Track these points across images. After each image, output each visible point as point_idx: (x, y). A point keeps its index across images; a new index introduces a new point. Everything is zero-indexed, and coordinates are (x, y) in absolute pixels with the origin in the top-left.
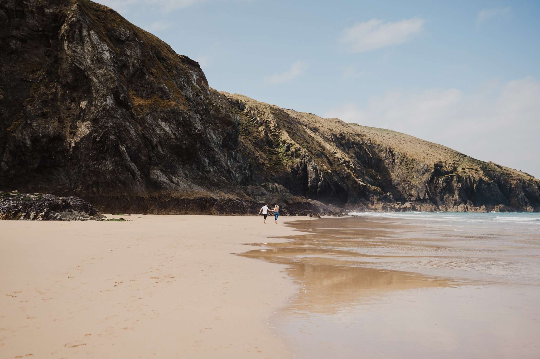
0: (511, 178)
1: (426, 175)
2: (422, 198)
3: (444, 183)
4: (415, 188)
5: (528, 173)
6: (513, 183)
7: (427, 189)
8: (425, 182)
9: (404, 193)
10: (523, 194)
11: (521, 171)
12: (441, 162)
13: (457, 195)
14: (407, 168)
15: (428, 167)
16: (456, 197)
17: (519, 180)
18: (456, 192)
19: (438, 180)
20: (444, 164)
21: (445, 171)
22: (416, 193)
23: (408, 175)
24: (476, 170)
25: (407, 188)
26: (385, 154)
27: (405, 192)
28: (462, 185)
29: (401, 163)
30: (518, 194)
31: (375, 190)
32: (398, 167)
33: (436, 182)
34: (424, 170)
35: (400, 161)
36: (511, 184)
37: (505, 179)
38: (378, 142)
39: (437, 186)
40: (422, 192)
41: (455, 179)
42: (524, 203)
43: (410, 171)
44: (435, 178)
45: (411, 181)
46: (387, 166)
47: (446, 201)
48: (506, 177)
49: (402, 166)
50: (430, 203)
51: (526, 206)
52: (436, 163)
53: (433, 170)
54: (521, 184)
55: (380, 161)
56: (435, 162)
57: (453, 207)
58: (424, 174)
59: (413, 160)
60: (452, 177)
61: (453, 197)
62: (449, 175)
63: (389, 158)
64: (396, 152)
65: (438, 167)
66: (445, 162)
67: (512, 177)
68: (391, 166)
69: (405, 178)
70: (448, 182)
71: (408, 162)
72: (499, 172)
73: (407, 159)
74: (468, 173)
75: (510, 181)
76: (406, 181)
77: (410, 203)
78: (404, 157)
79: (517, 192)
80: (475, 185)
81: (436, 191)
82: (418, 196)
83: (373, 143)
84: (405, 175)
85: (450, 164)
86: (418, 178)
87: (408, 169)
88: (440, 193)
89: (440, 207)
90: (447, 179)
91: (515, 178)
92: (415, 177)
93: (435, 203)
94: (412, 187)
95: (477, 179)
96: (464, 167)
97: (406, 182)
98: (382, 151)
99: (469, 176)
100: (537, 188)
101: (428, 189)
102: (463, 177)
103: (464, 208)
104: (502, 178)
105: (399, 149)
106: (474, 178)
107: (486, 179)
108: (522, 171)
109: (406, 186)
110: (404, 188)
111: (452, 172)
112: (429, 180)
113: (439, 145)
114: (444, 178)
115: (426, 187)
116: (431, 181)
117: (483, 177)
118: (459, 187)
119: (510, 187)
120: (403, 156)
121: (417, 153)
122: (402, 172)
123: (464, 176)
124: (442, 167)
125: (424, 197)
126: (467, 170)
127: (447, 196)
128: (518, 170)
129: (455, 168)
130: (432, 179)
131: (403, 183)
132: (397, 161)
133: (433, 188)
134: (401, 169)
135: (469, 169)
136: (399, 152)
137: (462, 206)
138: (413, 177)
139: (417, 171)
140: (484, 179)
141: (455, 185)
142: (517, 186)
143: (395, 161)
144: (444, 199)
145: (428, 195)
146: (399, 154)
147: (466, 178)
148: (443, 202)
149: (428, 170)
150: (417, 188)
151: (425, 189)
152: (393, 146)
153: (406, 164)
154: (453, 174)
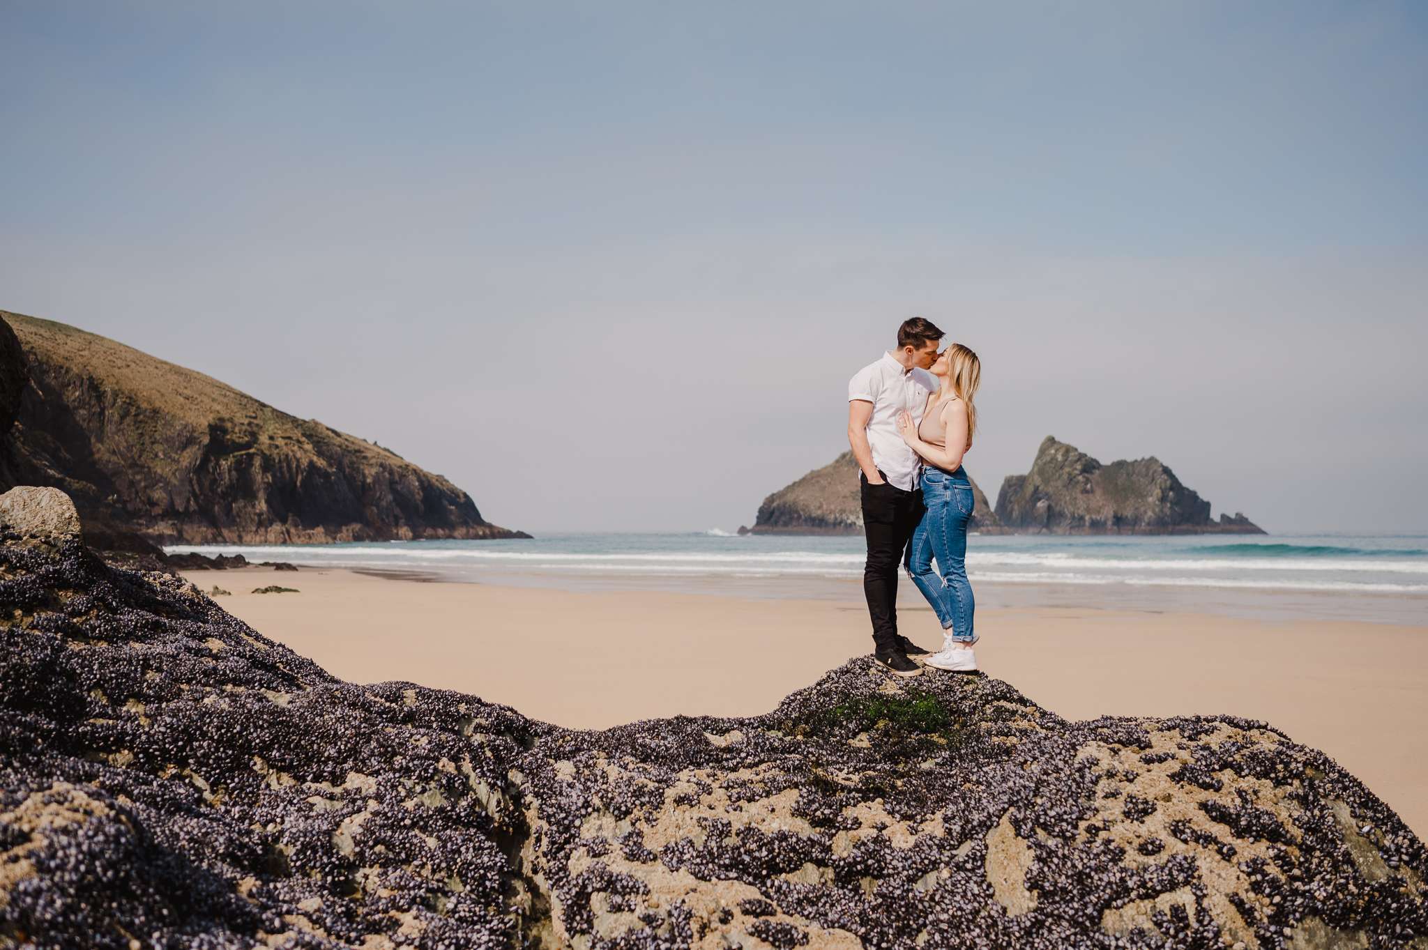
0: (365, 461)
1: (188, 450)
2: (181, 510)
3: (234, 473)
4: (161, 485)
5: (391, 450)
6: (370, 472)
7: (192, 486)
8: (188, 470)
9: (133, 496)
10: (390, 497)
11: (375, 443)
12: (222, 420)
13: (263, 501)
14: (140, 431)
15: (194, 431)
16: (262, 506)
17: (381, 465)
18: (261, 495)
19: (217, 464)
20: (229, 425)
21: (233, 442)
22: (164, 495)
23: (142, 451)
24: (299, 441)
25: (143, 484)
26: (77, 394)
27: (137, 493)
28: (274, 476)
29: (122, 418)
30: (379, 498)
31: (81, 490)
32: (114, 429)
33: (215, 469)
34: (184, 439)
35: (121, 412)
36: (364, 475)
37: (352, 463)
38: (57, 359)
39: (215, 480)
40: (180, 494)
41: (257, 462)
42: (392, 519)
43: (147, 439)
44: (212, 458)
45: (151, 465)
46: (85, 425)
47: (239, 517)
48: (355, 459)
49: (124, 426)
50: (201, 522)
51: (397, 525)
52: (212, 421)
53: (206, 440)
54: (387, 475)
55: (65, 411)
56: (211, 418)
57: (257, 531)
58: (184, 447)
59: (156, 411)
60: (251, 457)
61: (253, 506)
62: (243, 452)
63: (89, 404)
64: (108, 388)
65: (217, 429)
66: (231, 420)
67: (365, 458)
68: (94, 425)
69: (136, 457)
70: (242, 468)
71: (141, 417)
72: (340, 446)
73: (138, 407)
74: (284, 448)
75: (362, 467)
76: (137, 465)
77: (170, 522)
78: (129, 404)
79: (378, 494)
80: (300, 478)
81: (213, 491)
82: (172, 503)
83: (44, 360)
84: (135, 450)
85: (243, 424)
86: (170, 457)
87: (142, 434)
88: (224, 495)
89: (225, 532)
90: (239, 462)
91: (373, 461)
92: (161, 455)
93: (213, 523)
94: (154, 480)
95: (305, 462)
96: (271, 433)
97: (137, 469)
98: (69, 385)
99: (287, 456)
100: (417, 484)
101: (196, 487)
102: (274, 460)
103: (282, 533)
104: (346, 461)
105: (115, 381)
106: (298, 460)
107: (321, 463)
108: (378, 444)
109: (138, 477)
110: (132, 484)
111: (248, 446)
112: (198, 462)
114: (231, 459)
115: (191, 481)
116: (201, 468)
117: (315, 459)
118: (268, 483)
119: (364, 482)
120: (128, 401)
121: (163, 395)
122: (126, 441)
123: (275, 456)
124: (225, 431)
125: (187, 508)
126: (280, 442)
127: (241, 503)
128: (371, 442)
129: (254, 436)
130: (205, 460)
131: (130, 471)
132: (112, 413)
133: (207, 483)
134: (124, 435)
135: (283, 438)
136: (117, 388)
137: (278, 528)
138: (156, 455)
139: (167, 440)
140: (319, 464)
141: (259, 478)
142: (377, 478)
143: (107, 413)
144: (234, 512)
145: (196, 501)
146: (117, 395)
147: (280, 461)
148: (232, 520)
149: (195, 438)
150: (167, 483)
151: (189, 488)
152: (100, 373)
153: (135, 422)
154: (252, 451)
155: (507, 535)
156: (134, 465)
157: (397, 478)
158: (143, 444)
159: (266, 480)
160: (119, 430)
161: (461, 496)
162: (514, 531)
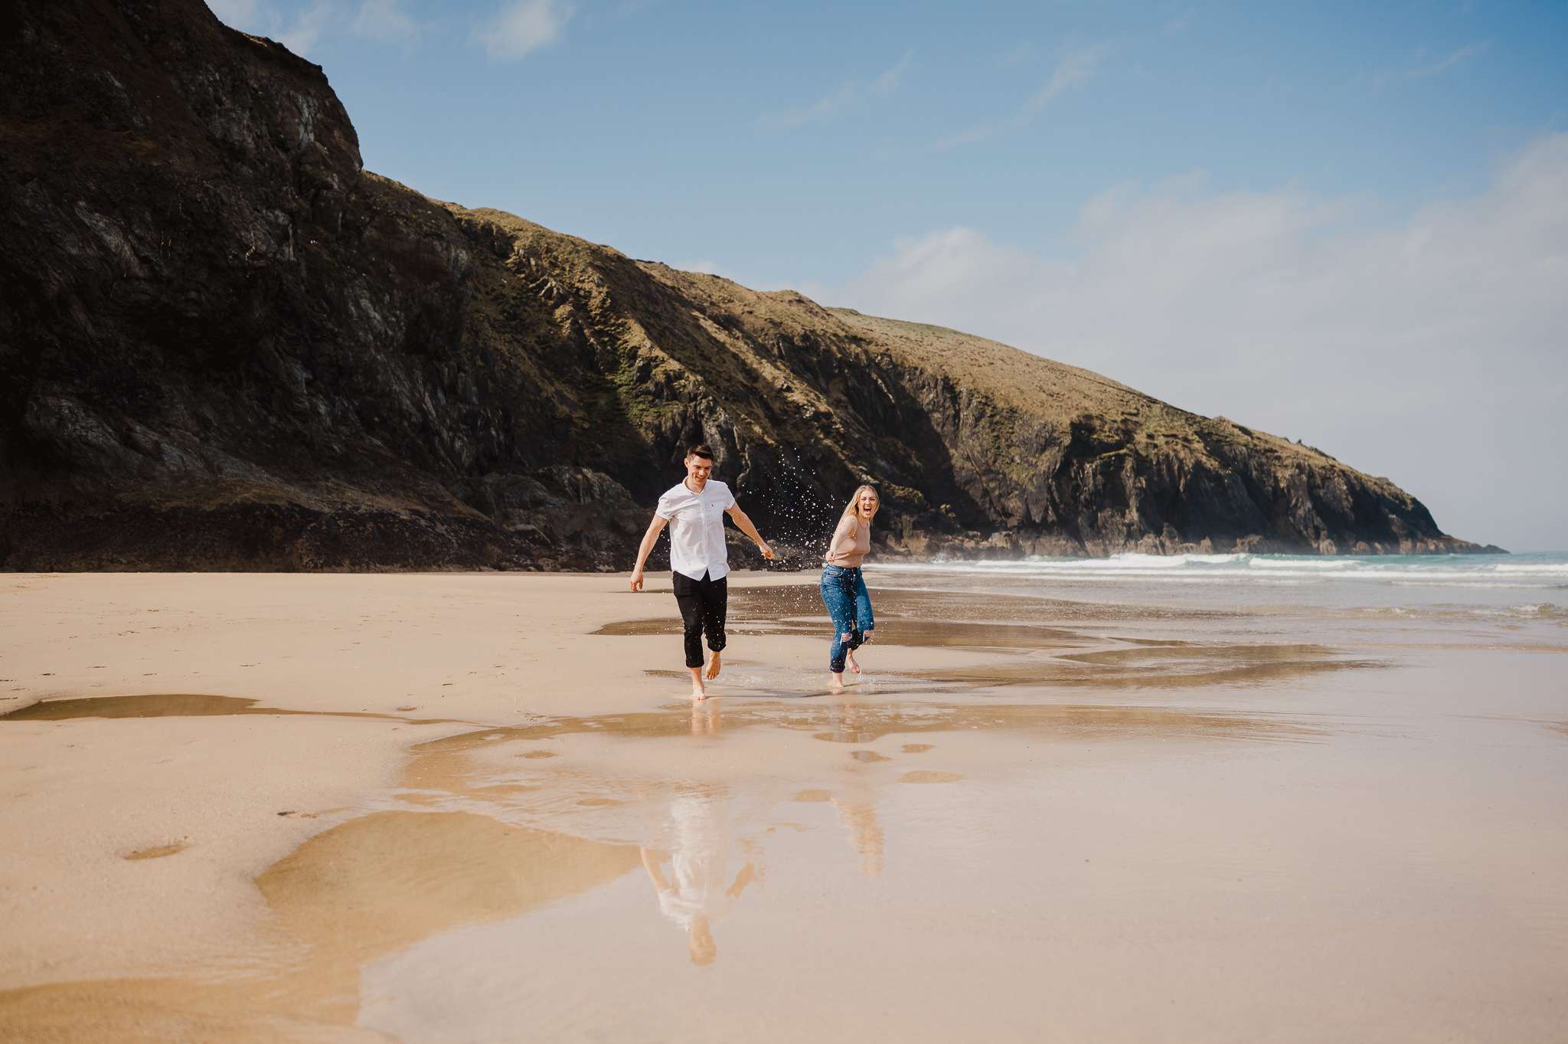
0: (1277, 463)
1: (1047, 453)
2: (1037, 521)
3: (1099, 477)
4: (1017, 492)
5: (1319, 448)
6: (1284, 475)
7: (1051, 493)
8: (1046, 475)
9: (988, 506)
10: (1309, 505)
11: (1300, 441)
12: (1089, 417)
13: (1134, 510)
14: (995, 434)
15: (1053, 431)
16: (1133, 515)
17: (1299, 466)
18: (1133, 502)
19: (1081, 467)
20: (1097, 423)
21: (1101, 442)
22: (1019, 504)
23: (996, 456)
24: (1186, 439)
25: (997, 492)
26: (931, 396)
27: (991, 502)
28: (1148, 481)
29: (977, 420)
30: (1296, 505)
31: (904, 498)
32: (968, 433)
33: (1077, 473)
34: (1042, 441)
35: (976, 413)
36: (1276, 478)
37: (1261, 465)
38: (912, 360)
39: (1078, 485)
40: (1037, 501)
41: (1129, 464)
42: (1311, 531)
43: (1003, 442)
44: (1075, 461)
45: (1007, 471)
46: (939, 430)
47: (1106, 528)
48: (1264, 460)
49: (979, 429)
50: (1061, 534)
51: (1317, 537)
52: (1075, 419)
53: (1067, 440)
54: (1304, 478)
55: (921, 415)
56: (1074, 415)
57: (1125, 544)
58: (1043, 449)
59: (1013, 411)
60: (1121, 459)
61: (1123, 515)
62: (1112, 453)
63: (943, 406)
64: (963, 388)
65: (1082, 429)
66: (1101, 418)
67: (1279, 458)
68: (949, 428)
69: (991, 463)
70: (1111, 473)
71: (997, 418)
72: (1245, 446)
73: (995, 407)
74: (1165, 447)
75: (1273, 469)
76: (991, 471)
77: (1004, 533)
78: (986, 404)
79: (1294, 502)
80: (1183, 481)
81: (1076, 499)
82: (1028, 514)
83: (899, 362)
84: (989, 455)
85: (1115, 421)
86: (1027, 462)
87: (998, 437)
88: (1088, 503)
89: (1089, 545)
90: (1106, 465)
91: (1289, 462)
92: (1017, 459)
93: (1075, 535)
94: (1009, 488)
95: (1189, 463)
96: (1151, 431)
97: (992, 476)
98: (924, 387)
99: (1167, 456)
100: (1345, 488)
101: (1055, 494)
102: (1151, 461)
103: (1155, 546)
104: (1253, 463)
105: (972, 380)
106: (1181, 461)
107: (1211, 464)
109: (992, 485)
110: (986, 492)
111: (1119, 445)
112: (1057, 467)
113: (1082, 370)
114: (1097, 462)
115: (1049, 487)
116: (1062, 473)
117: (1204, 459)
118: (1141, 489)
119: (1276, 487)
120: (983, 401)
121: (1022, 392)
122: (980, 445)
123: (1152, 456)
124: (1092, 430)
125: (1044, 519)
126: (1160, 441)
127: (1108, 512)
128: (1294, 440)
129: (1128, 435)
130: (1066, 463)
131: (984, 479)
132: (967, 415)
133: (1068, 491)
134: (978, 438)
135: (1164, 436)
136: (972, 387)
137: (1150, 541)
138: (1013, 460)
139: (1024, 443)
140: (1208, 465)
141: (1130, 483)
142: (1292, 483)
143: (962, 416)
144: (1100, 522)
145: (1056, 511)
146: (973, 396)
147: (1158, 462)
148: (1097, 531)
149: (1055, 439)
150: (1024, 491)
151: (1046, 495)
152: (955, 373)
153: (991, 423)
154: (1122, 452)
155: (1473, 549)
156: (988, 471)
157: (1319, 481)
158: (999, 448)
159: (1139, 485)
160: (974, 433)
161: (1409, 501)
162: (1484, 545)
